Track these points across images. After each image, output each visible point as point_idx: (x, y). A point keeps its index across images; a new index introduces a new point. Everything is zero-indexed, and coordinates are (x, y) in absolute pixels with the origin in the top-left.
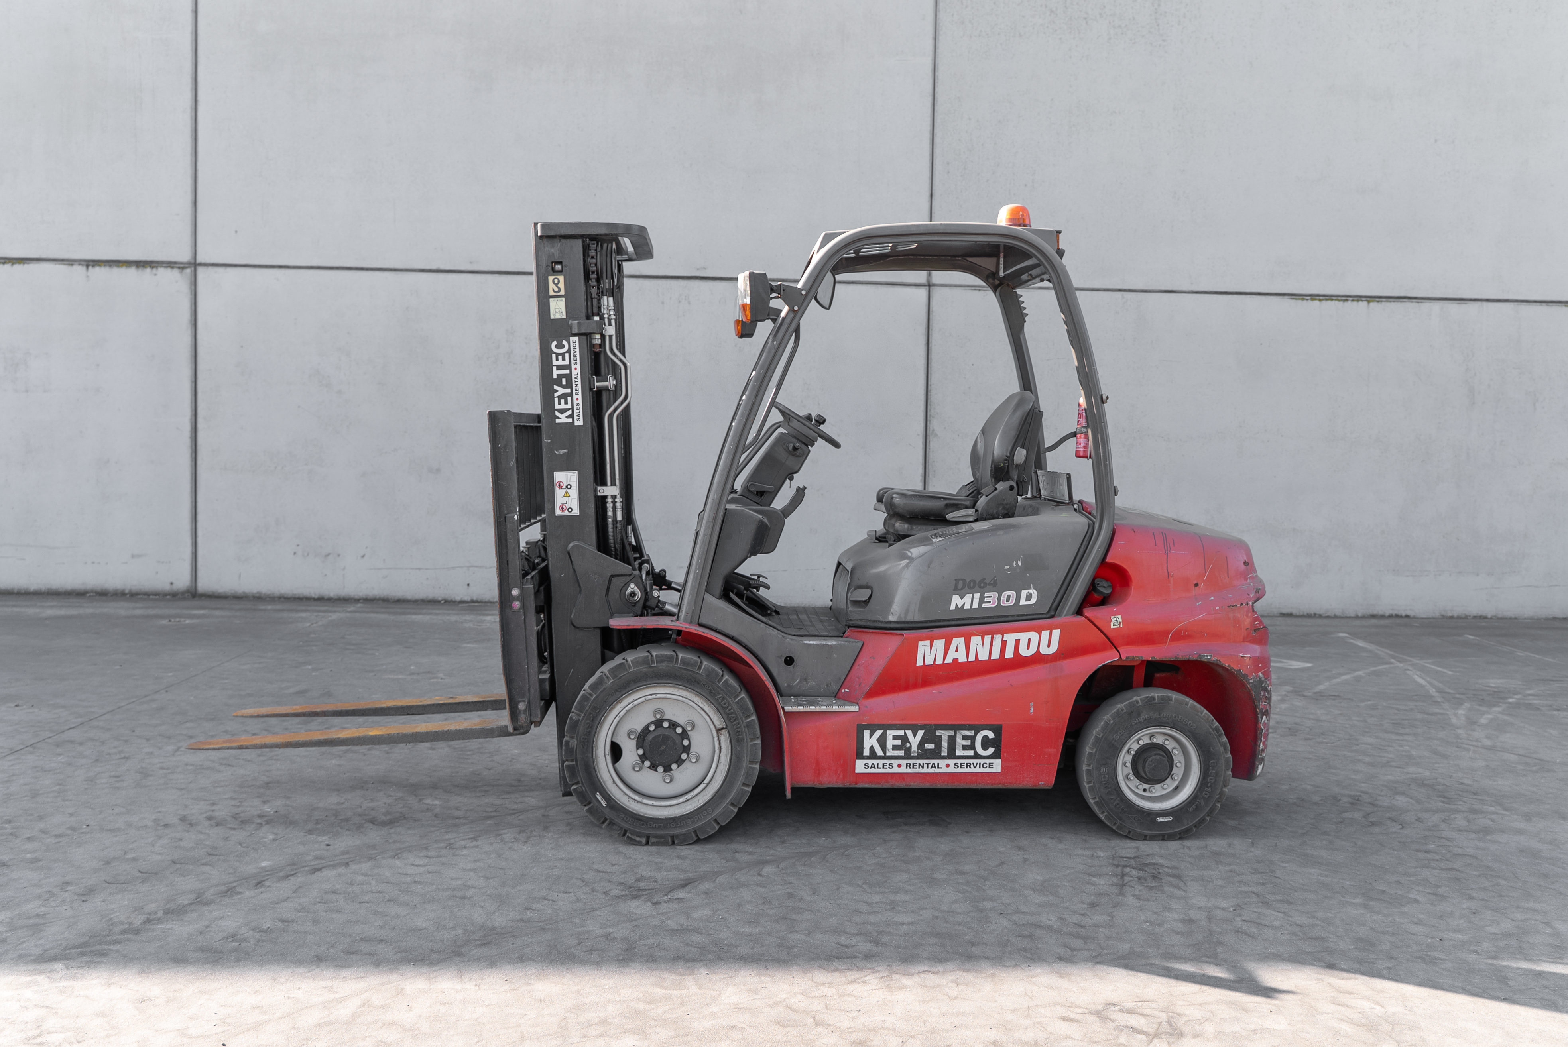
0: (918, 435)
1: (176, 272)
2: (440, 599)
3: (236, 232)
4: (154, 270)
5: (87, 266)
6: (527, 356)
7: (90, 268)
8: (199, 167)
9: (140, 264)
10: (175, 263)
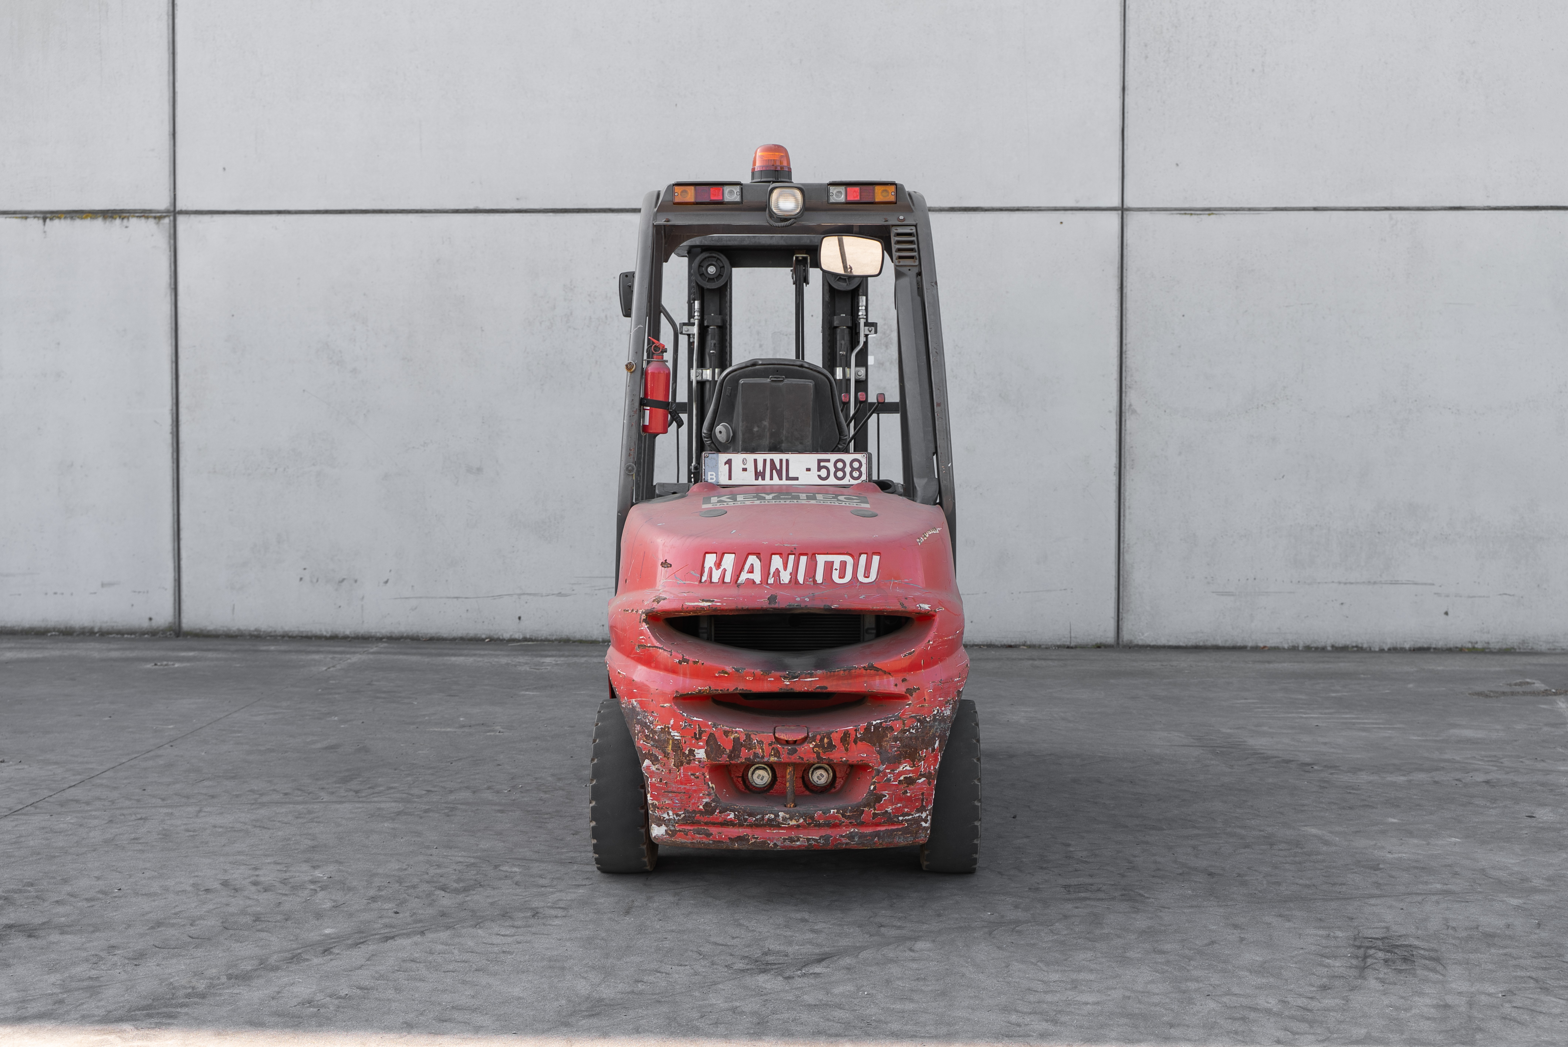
0: (1110, 412)
1: (151, 222)
2: (484, 636)
3: (224, 169)
4: (125, 221)
5: (45, 219)
6: (590, 318)
7: (48, 220)
8: (177, 89)
9: (108, 214)
10: (151, 211)
